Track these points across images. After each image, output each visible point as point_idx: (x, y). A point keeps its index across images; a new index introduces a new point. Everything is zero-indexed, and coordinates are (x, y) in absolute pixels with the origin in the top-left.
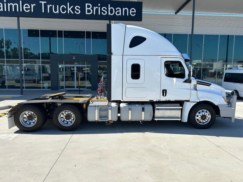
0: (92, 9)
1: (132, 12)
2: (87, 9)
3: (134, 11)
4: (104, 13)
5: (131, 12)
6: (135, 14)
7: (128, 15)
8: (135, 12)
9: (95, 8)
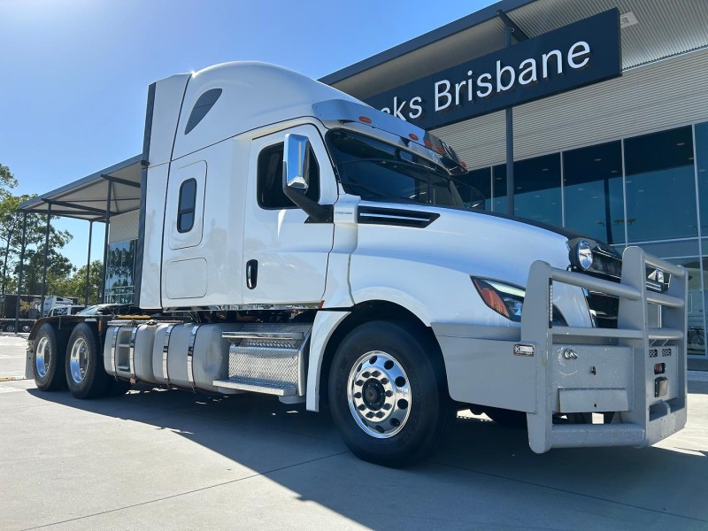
0: (452, 91)
1: (578, 54)
2: (437, 96)
3: (581, 48)
4: (484, 90)
5: (571, 56)
6: (587, 60)
7: (560, 70)
8: (587, 50)
9: (458, 87)
